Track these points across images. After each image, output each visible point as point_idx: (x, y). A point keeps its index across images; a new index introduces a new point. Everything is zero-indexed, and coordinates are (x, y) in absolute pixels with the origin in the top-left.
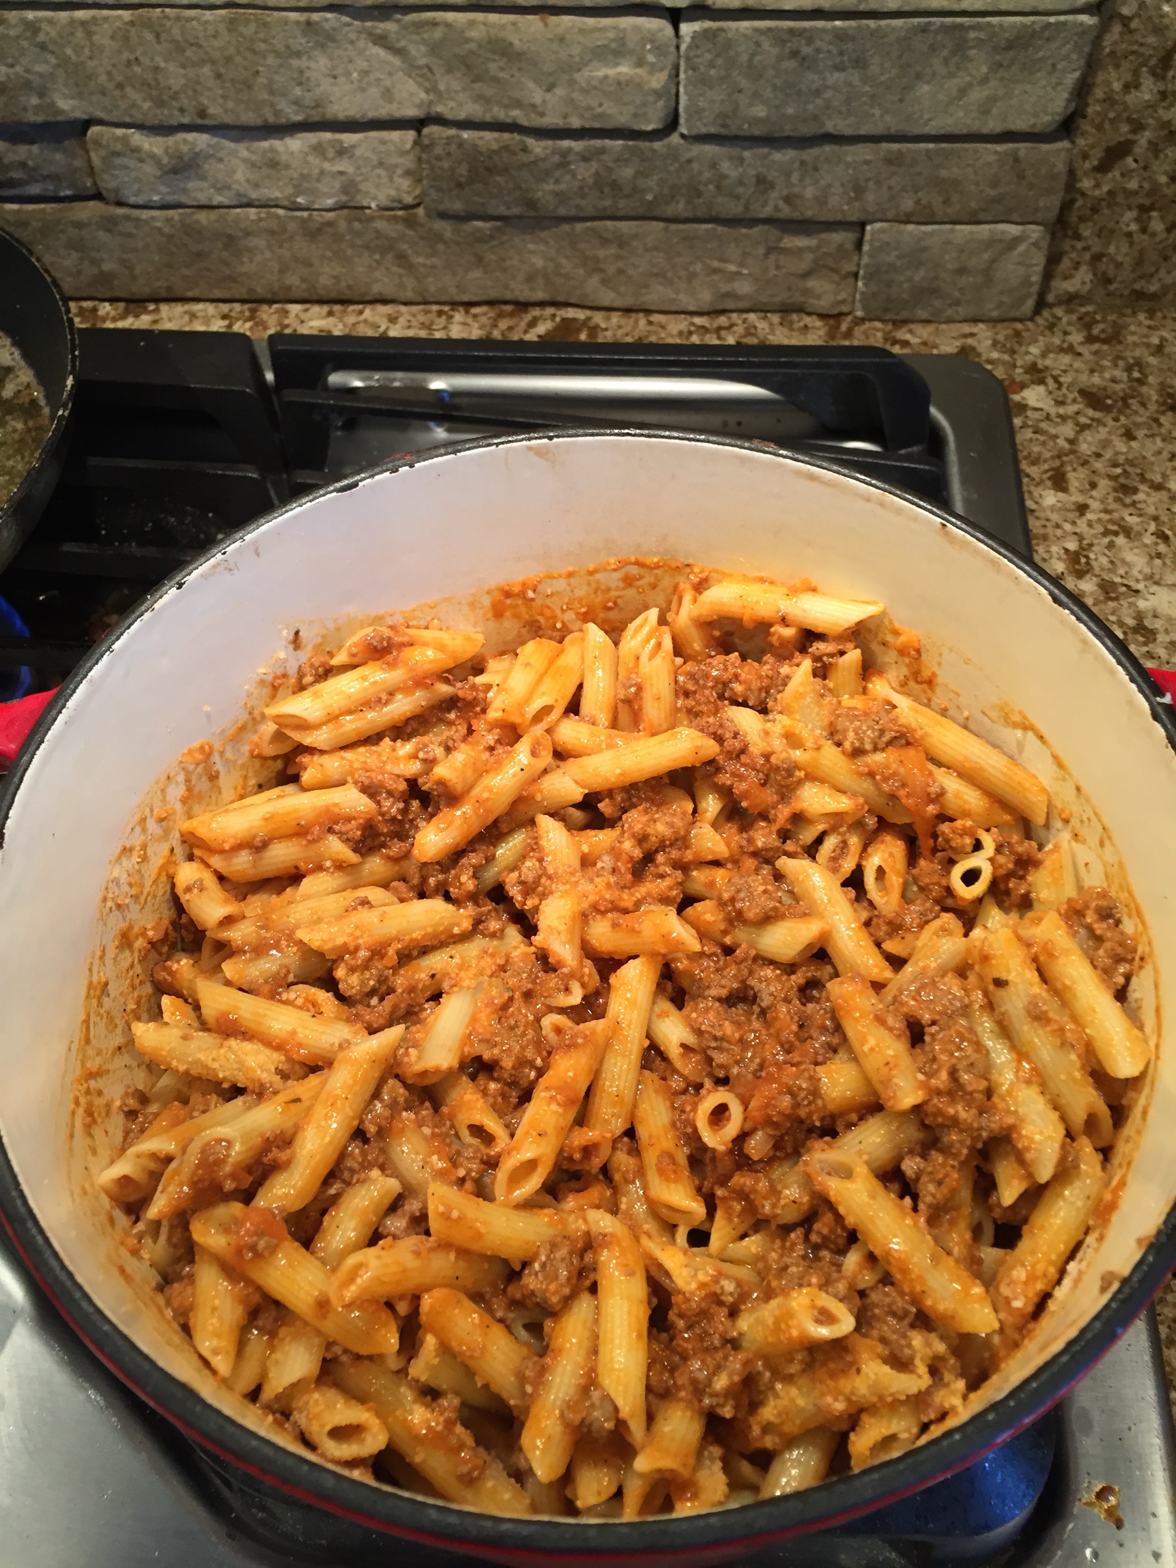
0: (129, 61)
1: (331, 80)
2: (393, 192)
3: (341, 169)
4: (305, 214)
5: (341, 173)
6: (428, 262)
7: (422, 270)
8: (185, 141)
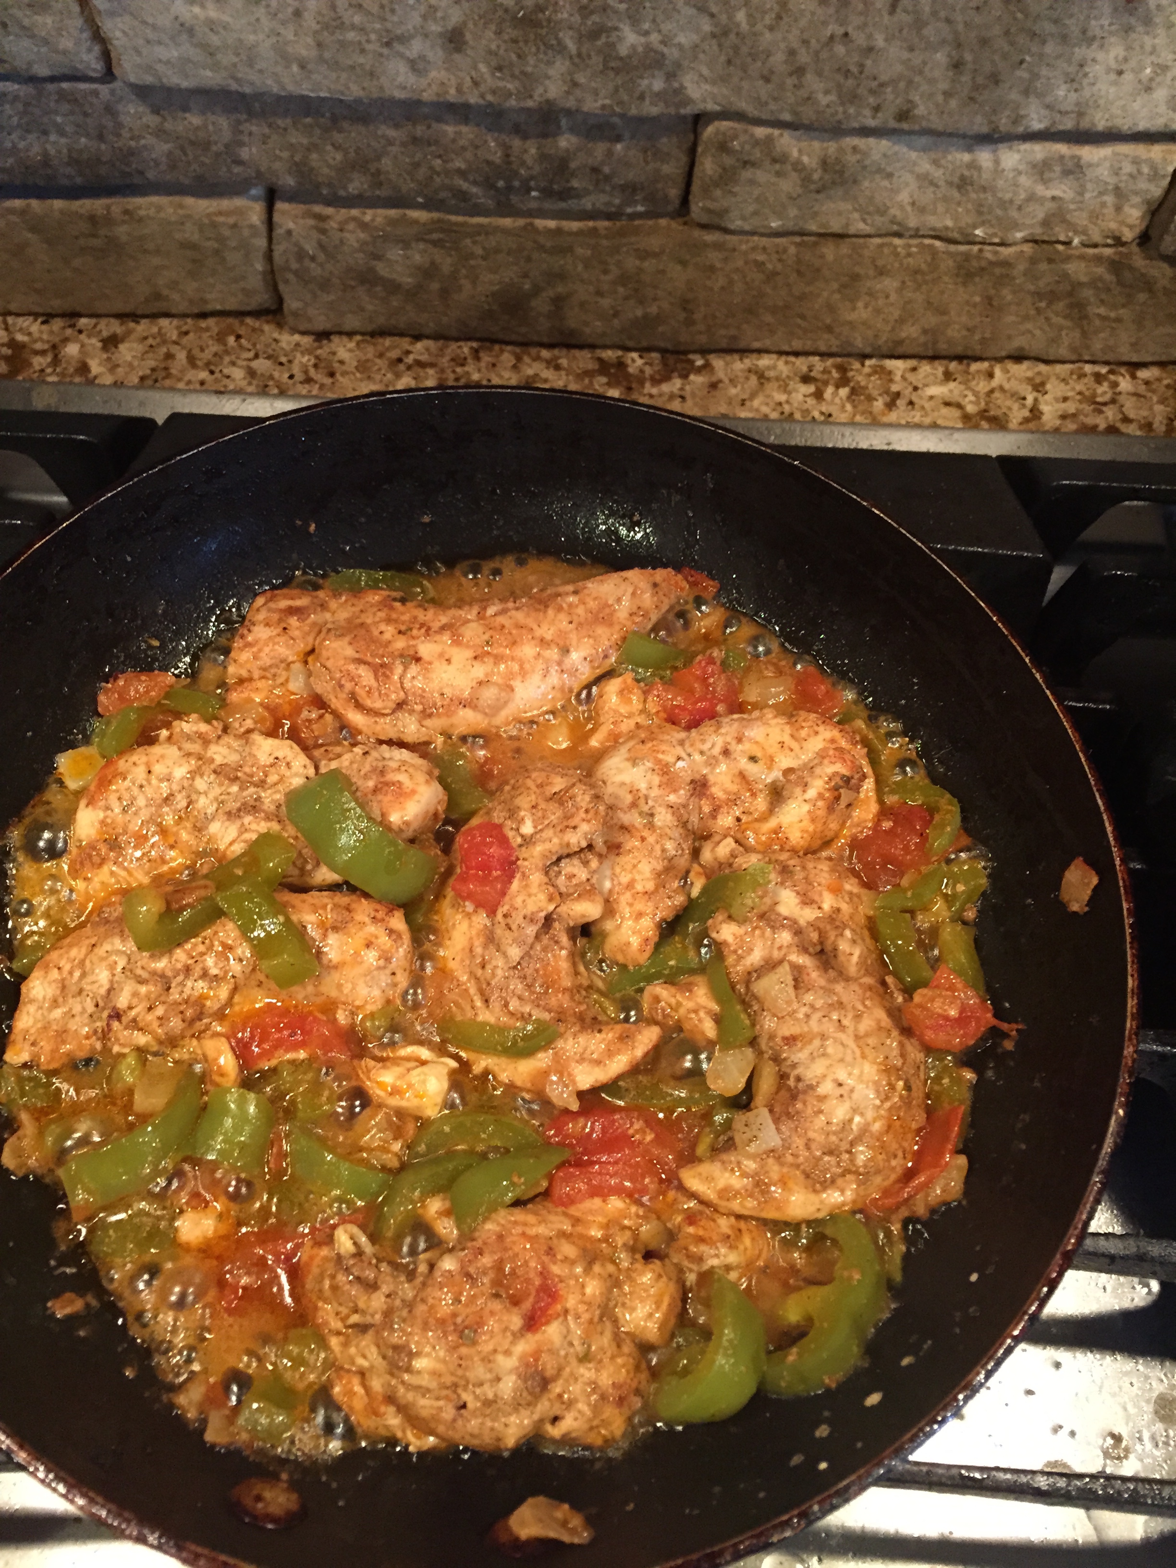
0: (832, 37)
1: (1113, 76)
2: (1113, 225)
3: (1057, 193)
4: (976, 248)
5: (1054, 198)
6: (1113, 315)
7: (1097, 322)
8: (855, 149)
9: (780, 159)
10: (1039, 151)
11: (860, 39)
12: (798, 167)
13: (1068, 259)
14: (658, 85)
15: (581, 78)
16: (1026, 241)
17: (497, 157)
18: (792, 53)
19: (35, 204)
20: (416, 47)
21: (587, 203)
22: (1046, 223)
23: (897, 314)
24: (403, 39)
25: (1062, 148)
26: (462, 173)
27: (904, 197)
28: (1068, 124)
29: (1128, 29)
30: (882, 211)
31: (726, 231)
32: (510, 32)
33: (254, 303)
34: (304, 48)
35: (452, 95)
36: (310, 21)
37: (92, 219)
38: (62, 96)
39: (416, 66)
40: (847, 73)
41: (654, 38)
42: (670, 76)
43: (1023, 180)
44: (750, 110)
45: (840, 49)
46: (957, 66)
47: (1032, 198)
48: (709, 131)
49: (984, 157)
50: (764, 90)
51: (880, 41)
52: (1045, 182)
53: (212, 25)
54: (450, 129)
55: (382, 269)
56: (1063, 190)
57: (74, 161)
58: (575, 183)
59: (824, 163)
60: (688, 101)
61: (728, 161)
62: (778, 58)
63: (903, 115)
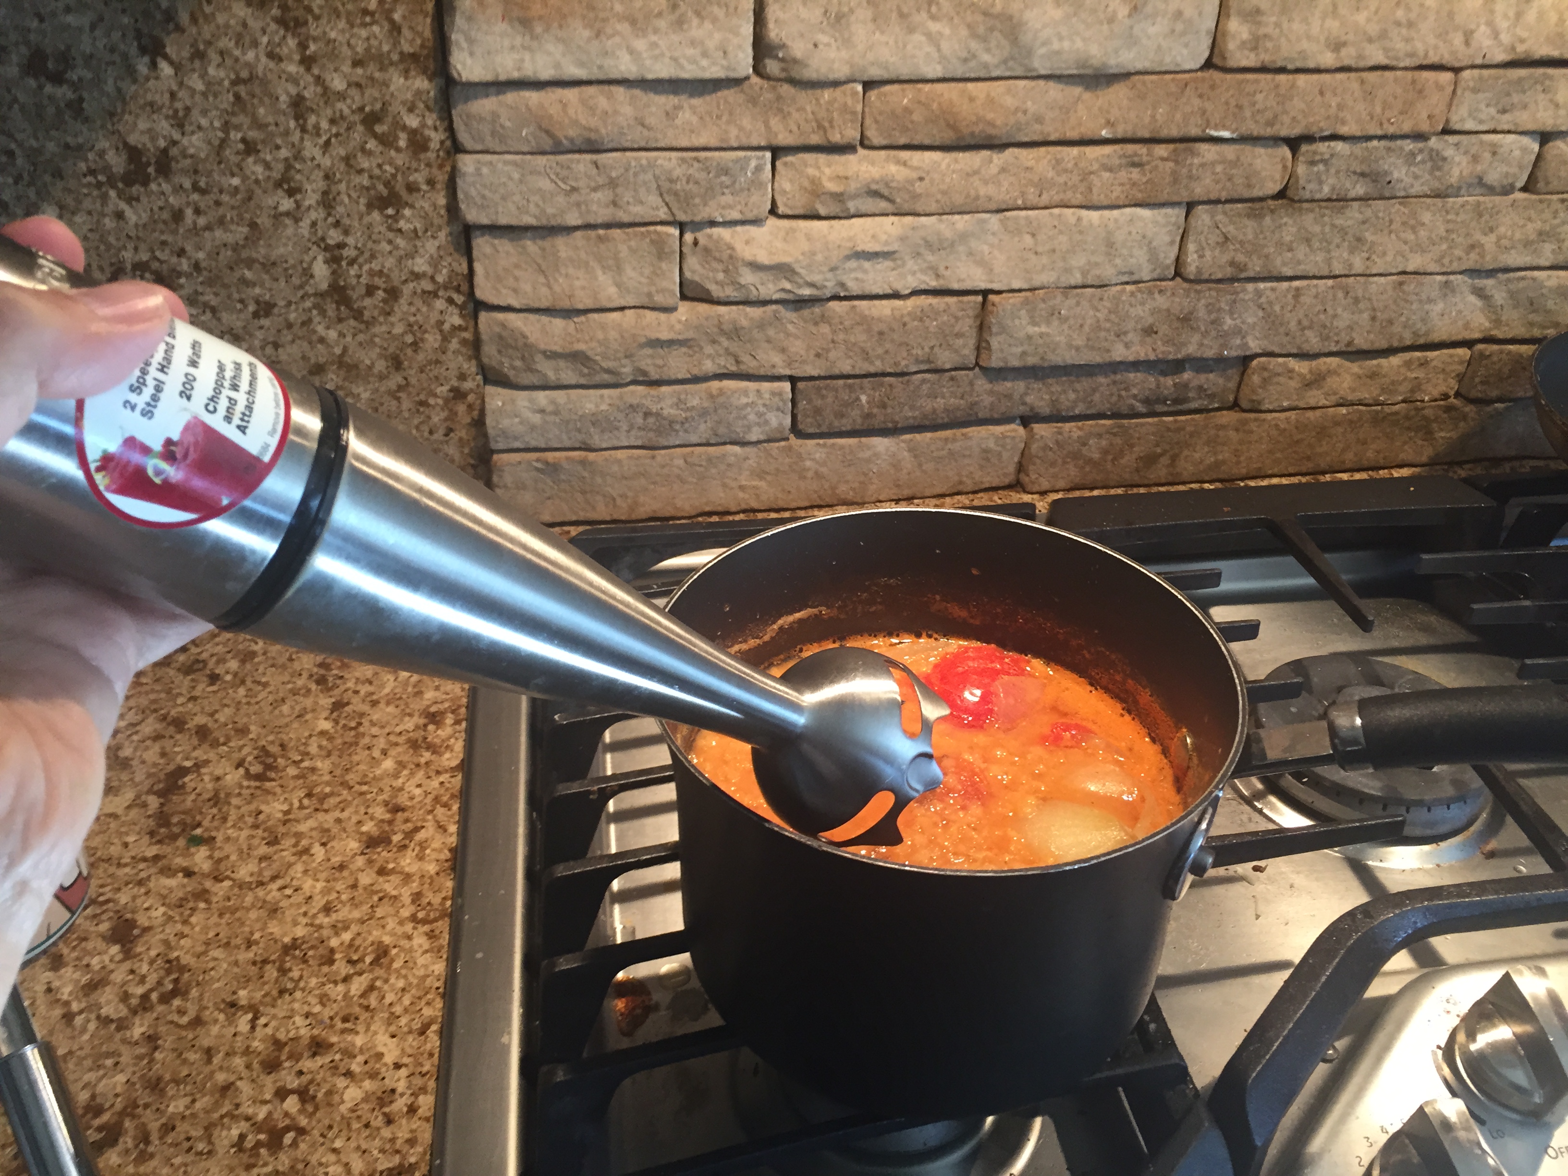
9: (1291, 371)
10: (1407, 356)
11: (1330, 311)
12: (1300, 375)
13: (1423, 408)
14: (1238, 342)
15: (1206, 342)
16: (1404, 401)
17: (1153, 386)
18: (1299, 322)
19: (918, 437)
20: (1130, 336)
21: (1194, 405)
22: (1412, 391)
23: (1340, 446)
24: (1125, 333)
25: (1418, 354)
26: (1135, 397)
27: (1345, 385)
28: (1421, 341)
29: (1445, 295)
30: (1335, 394)
31: (1261, 411)
32: (1176, 324)
33: (1007, 481)
34: (1080, 342)
35: (1142, 357)
36: (1087, 328)
37: (946, 440)
38: (952, 379)
39: (1127, 346)
40: (1324, 326)
41: (1238, 321)
42: (1244, 337)
43: (1403, 370)
44: (1277, 350)
45: (1322, 317)
46: (1373, 318)
47: (1405, 379)
48: (1255, 363)
49: (1383, 361)
50: (1285, 340)
51: (1339, 311)
52: (1409, 370)
53: (1041, 335)
54: (1132, 375)
55: (1084, 450)
56: (1420, 374)
57: (946, 410)
58: (1191, 395)
59: (1311, 372)
60: (1249, 348)
61: (1266, 374)
62: (1293, 325)
63: (1349, 344)
